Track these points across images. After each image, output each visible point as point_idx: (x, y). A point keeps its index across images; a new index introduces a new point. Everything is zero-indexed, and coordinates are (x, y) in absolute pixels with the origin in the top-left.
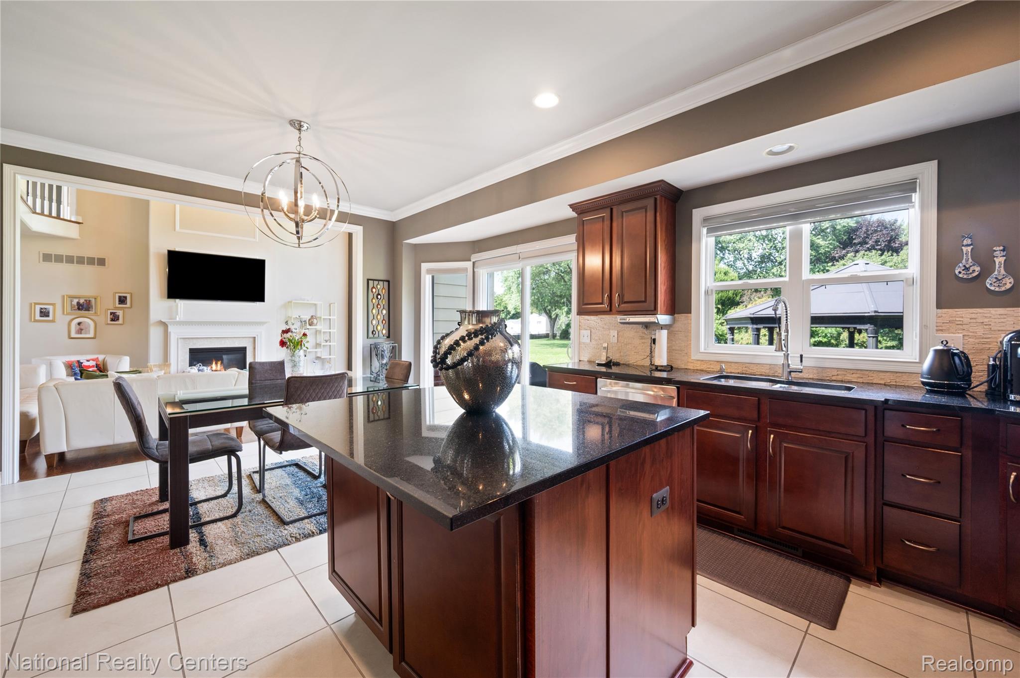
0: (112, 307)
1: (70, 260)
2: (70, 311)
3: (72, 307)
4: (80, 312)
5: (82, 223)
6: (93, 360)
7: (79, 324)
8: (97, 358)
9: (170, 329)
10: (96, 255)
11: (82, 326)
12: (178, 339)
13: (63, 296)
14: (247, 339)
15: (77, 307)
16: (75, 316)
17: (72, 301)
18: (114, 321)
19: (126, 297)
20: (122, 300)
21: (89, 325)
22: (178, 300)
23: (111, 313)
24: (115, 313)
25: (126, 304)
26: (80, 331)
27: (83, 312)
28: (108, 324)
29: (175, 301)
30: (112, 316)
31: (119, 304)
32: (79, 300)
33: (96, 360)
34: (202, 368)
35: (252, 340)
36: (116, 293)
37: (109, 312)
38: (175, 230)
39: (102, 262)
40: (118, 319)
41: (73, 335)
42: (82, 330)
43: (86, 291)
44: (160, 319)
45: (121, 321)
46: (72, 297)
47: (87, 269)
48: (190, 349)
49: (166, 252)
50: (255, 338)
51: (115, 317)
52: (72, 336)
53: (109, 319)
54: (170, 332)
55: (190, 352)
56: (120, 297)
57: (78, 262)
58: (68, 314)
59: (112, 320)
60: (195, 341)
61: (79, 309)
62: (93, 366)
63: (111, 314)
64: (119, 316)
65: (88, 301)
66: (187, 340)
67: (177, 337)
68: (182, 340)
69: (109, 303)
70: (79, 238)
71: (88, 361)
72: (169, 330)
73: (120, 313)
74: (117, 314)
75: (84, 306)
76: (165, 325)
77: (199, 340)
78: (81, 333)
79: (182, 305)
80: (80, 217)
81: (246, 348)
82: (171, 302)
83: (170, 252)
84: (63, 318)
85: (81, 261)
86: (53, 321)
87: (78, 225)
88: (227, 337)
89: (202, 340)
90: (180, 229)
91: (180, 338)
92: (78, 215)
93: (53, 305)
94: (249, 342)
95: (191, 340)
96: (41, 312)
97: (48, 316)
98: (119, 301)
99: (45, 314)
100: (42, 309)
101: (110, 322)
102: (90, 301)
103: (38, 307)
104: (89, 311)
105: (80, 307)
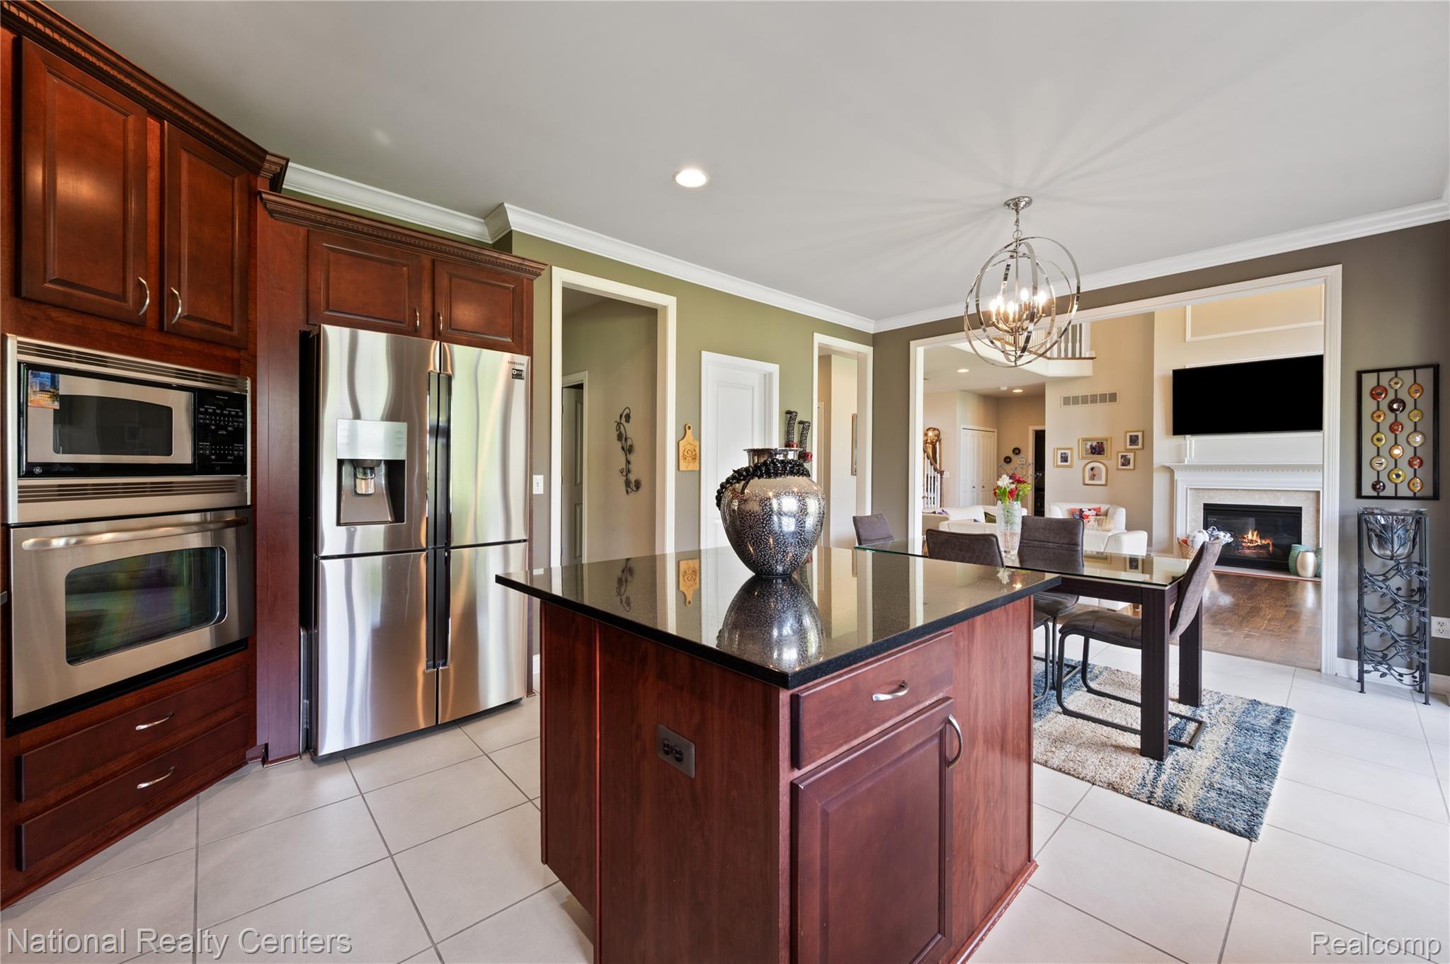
1: (1085, 400)
3: (1086, 451)
4: (1093, 456)
5: (1095, 357)
6: (1094, 510)
7: (1092, 469)
8: (1100, 508)
9: (1178, 476)
10: (1107, 391)
11: (1095, 472)
12: (1187, 488)
13: (1079, 440)
14: (1303, 494)
15: (1090, 450)
16: (1089, 461)
17: (1086, 444)
18: (1125, 465)
19: (1137, 437)
20: (1134, 440)
21: (1101, 470)
22: (1187, 436)
23: (1122, 457)
24: (1126, 456)
25: (1138, 445)
26: (1093, 477)
27: (1096, 456)
28: (1118, 469)
29: (1183, 438)
30: (1123, 460)
31: (1130, 445)
32: (1092, 443)
34: (1216, 533)
35: (1312, 496)
36: (1127, 432)
37: (1120, 455)
38: (1185, 341)
39: (1113, 397)
40: (1129, 464)
41: (1087, 481)
42: (1094, 475)
43: (1099, 433)
44: (1163, 463)
45: (1131, 466)
46: (1085, 440)
47: (1101, 408)
48: (1205, 505)
49: (1171, 373)
50: (1318, 492)
51: (1126, 462)
53: (1120, 464)
54: (1177, 480)
55: (1204, 509)
56: (1131, 437)
57: (1092, 402)
58: (1083, 458)
59: (1123, 465)
60: (1211, 493)
61: (1093, 453)
64: (1130, 459)
65: (1100, 444)
66: (1200, 491)
68: (1193, 491)
69: (1118, 446)
70: (1093, 374)
71: (1089, 510)
72: (1175, 478)
73: (1131, 456)
74: (1128, 457)
75: (1098, 449)
76: (1170, 471)
77: (1218, 492)
78: (1094, 480)
79: (1193, 443)
80: (1094, 352)
81: (1300, 509)
82: (1179, 439)
83: (1175, 372)
84: (1079, 463)
85: (1094, 399)
86: (1070, 466)
87: (1091, 361)
88: (1265, 490)
89: (1223, 492)
90: (1192, 336)
91: (1190, 489)
92: (1091, 349)
93: (1071, 449)
94: (1308, 499)
95: (1206, 491)
96: (1062, 457)
97: (1067, 461)
98: (1130, 442)
99: (1065, 459)
100: (1062, 454)
101: (1120, 467)
102: (1102, 443)
103: (1060, 452)
104: (1101, 454)
105: (1093, 451)
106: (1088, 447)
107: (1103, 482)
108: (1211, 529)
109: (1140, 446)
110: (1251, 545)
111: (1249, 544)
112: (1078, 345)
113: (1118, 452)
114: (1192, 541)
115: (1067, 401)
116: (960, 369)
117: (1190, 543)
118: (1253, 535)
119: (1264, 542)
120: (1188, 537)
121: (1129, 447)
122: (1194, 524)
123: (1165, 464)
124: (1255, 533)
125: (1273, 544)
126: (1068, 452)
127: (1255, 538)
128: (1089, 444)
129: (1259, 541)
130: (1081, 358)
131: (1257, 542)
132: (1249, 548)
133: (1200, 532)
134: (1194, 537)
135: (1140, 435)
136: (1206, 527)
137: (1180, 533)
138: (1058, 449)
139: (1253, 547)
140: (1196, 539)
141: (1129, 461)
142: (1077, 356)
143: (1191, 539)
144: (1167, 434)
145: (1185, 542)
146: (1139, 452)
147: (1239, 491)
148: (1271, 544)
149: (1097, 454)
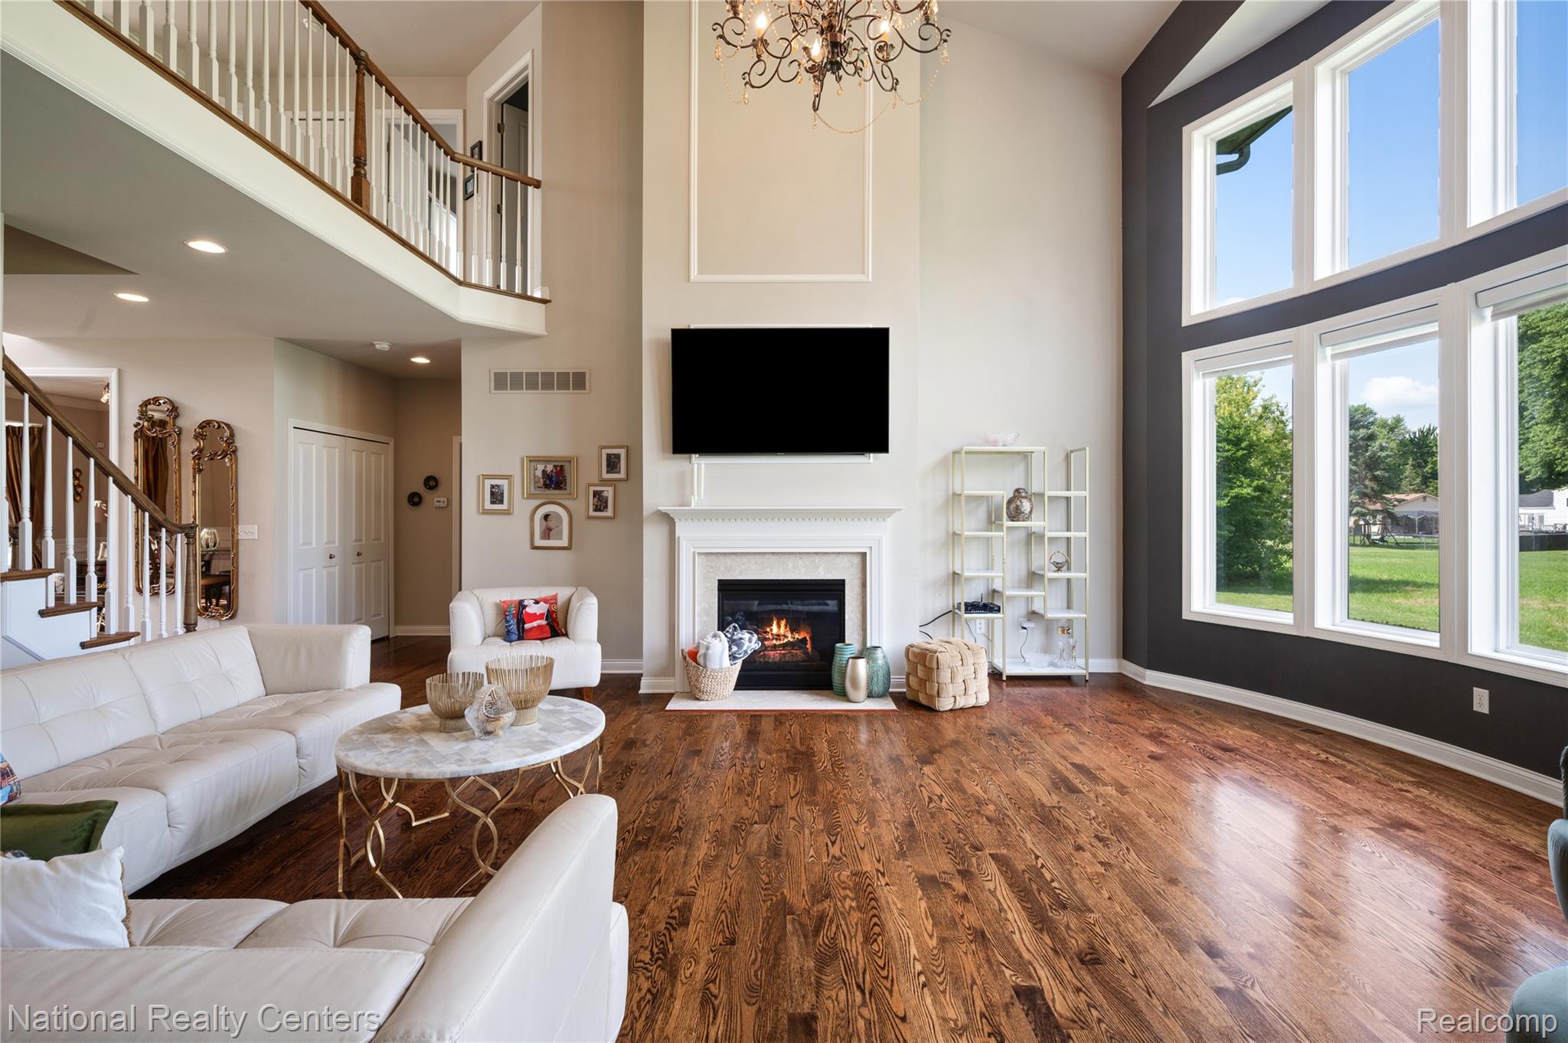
0: (596, 481)
1: (532, 381)
2: (533, 491)
3: (535, 483)
4: (548, 492)
5: (550, 301)
6: (546, 601)
7: (546, 517)
8: (555, 597)
9: (681, 530)
10: (570, 366)
11: (552, 523)
12: (694, 553)
13: (523, 460)
14: (846, 558)
15: (542, 481)
16: (540, 502)
18: (600, 510)
19: (618, 456)
20: (613, 464)
21: (561, 519)
22: (694, 457)
23: (596, 493)
24: (600, 492)
25: (619, 472)
26: (547, 533)
27: (552, 492)
28: (589, 518)
29: (690, 458)
30: (596, 499)
31: (608, 472)
32: (546, 467)
33: (551, 600)
34: (738, 635)
35: (857, 560)
36: (602, 448)
37: (592, 490)
38: (689, 280)
39: (579, 381)
40: (606, 507)
41: (539, 542)
42: (550, 530)
43: (557, 448)
45: (609, 513)
46: (533, 460)
47: (559, 399)
48: (719, 581)
49: (669, 336)
50: (864, 555)
51: (601, 503)
52: (536, 545)
53: (591, 508)
54: (679, 538)
55: (719, 590)
56: (609, 456)
57: (544, 386)
58: (530, 496)
59: (597, 509)
60: (729, 561)
61: (547, 486)
62: (541, 616)
63: (594, 496)
64: (607, 498)
65: (559, 468)
66: (713, 558)
67: (692, 551)
68: (703, 557)
69: (588, 473)
70: (546, 333)
71: (537, 602)
72: (677, 535)
73: (608, 492)
74: (605, 494)
75: (555, 479)
76: (668, 520)
77: (739, 559)
78: (549, 538)
79: (702, 466)
80: (547, 289)
81: (843, 581)
82: (681, 462)
83: (676, 333)
84: (522, 504)
85: (548, 381)
86: (507, 513)
87: (543, 306)
88: (800, 553)
89: (745, 559)
90: (699, 273)
91: (699, 554)
92: (543, 284)
93: (508, 477)
94: (852, 566)
95: (721, 557)
96: (492, 494)
97: (501, 502)
98: (608, 465)
99: (497, 496)
100: (493, 487)
101: (592, 513)
102: (562, 467)
103: (488, 483)
104: (561, 488)
105: (548, 482)
106: (539, 473)
107: (564, 542)
108: (730, 629)
109: (622, 475)
110: (778, 643)
111: (774, 642)
112: (518, 270)
113: (590, 485)
114: (705, 655)
115: (501, 381)
116: (194, 238)
117: (701, 660)
118: (779, 626)
119: (797, 636)
120: (698, 647)
121: (605, 476)
122: (705, 618)
123: (659, 508)
124: (783, 623)
125: (811, 639)
126: (504, 483)
127: (782, 631)
128: (541, 467)
129: (789, 635)
130: (524, 296)
131: (785, 636)
132: (775, 647)
133: (715, 636)
134: (708, 648)
135: (622, 452)
136: (722, 627)
137: (685, 640)
138: (486, 477)
139: (780, 646)
140: (710, 652)
141: (606, 502)
142: (518, 290)
143: (702, 651)
144: (664, 451)
145: (693, 655)
146: (620, 486)
147: (766, 556)
148: (808, 638)
149: (554, 489)
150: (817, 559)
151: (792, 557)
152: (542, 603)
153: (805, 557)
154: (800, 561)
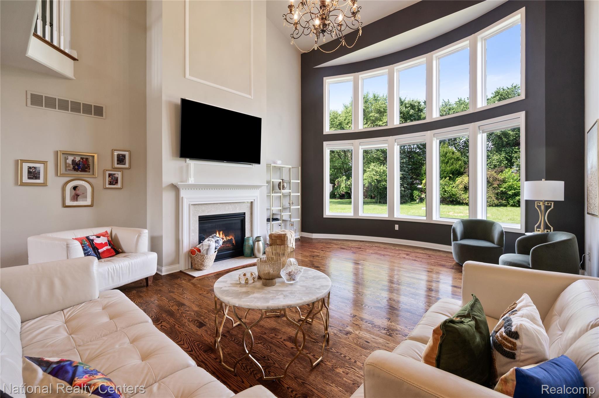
0: (110, 168)
1: (63, 105)
2: (65, 172)
3: (66, 167)
4: (76, 173)
5: (78, 60)
7: (75, 188)
8: (106, 233)
9: (183, 193)
10: (92, 101)
11: (78, 192)
13: (57, 152)
14: (246, 204)
15: (72, 166)
16: (71, 178)
17: (66, 159)
18: (112, 184)
19: (124, 156)
20: (121, 159)
21: (86, 189)
22: (188, 160)
23: (110, 175)
24: (113, 174)
25: (125, 164)
26: (76, 197)
27: (79, 173)
29: (185, 161)
30: (110, 178)
31: (117, 164)
32: (75, 158)
35: (250, 205)
36: (115, 150)
37: (108, 173)
38: (185, 77)
39: (99, 111)
40: (117, 182)
41: (68, 202)
42: (77, 195)
44: (171, 183)
45: (119, 185)
46: (66, 154)
48: (199, 216)
49: (179, 101)
51: (114, 181)
52: (67, 204)
53: (107, 182)
54: (182, 198)
55: (199, 220)
56: (118, 156)
57: (73, 110)
58: (62, 175)
59: (110, 183)
60: (203, 207)
61: (75, 169)
62: (105, 244)
63: (109, 176)
64: (117, 178)
65: (84, 160)
66: (197, 206)
67: (187, 203)
68: (193, 206)
69: (104, 164)
70: (74, 78)
71: (98, 237)
72: (181, 195)
73: (119, 175)
74: (116, 176)
75: (81, 166)
76: (175, 188)
77: (207, 206)
78: (77, 201)
79: (193, 164)
80: (74, 51)
81: (245, 214)
82: (181, 162)
84: (57, 180)
85: (76, 107)
86: (44, 184)
87: (72, 61)
88: (230, 203)
89: (210, 206)
91: (191, 205)
92: (72, 48)
93: (44, 163)
94: (248, 207)
95: (200, 206)
96: (30, 172)
97: (38, 178)
98: (118, 160)
99: (34, 175)
100: (31, 167)
101: (108, 186)
102: (87, 159)
103: (27, 165)
104: (86, 171)
105: (76, 167)
106: (69, 161)
107: (88, 202)
109: (127, 166)
113: (105, 170)
115: (35, 100)
119: (228, 238)
121: (116, 166)
122: (193, 234)
123: (173, 183)
124: (221, 233)
125: (234, 238)
127: (221, 236)
128: (70, 158)
129: (224, 237)
130: (64, 52)
141: (117, 180)
144: (174, 156)
146: (126, 171)
147: (218, 205)
148: (233, 238)
149: (81, 171)
150: (236, 205)
151: (228, 204)
152: (101, 237)
153: (232, 204)
154: (230, 206)
